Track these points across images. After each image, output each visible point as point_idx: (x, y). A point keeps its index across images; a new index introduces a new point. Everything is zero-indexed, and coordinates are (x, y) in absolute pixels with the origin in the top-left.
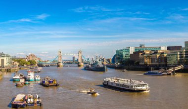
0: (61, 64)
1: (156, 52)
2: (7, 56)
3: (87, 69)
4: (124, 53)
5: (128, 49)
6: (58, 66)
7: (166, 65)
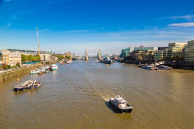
0: (88, 58)
1: (146, 52)
2: (48, 53)
3: (101, 62)
4: (126, 52)
5: (129, 49)
6: (86, 60)
7: (153, 60)
